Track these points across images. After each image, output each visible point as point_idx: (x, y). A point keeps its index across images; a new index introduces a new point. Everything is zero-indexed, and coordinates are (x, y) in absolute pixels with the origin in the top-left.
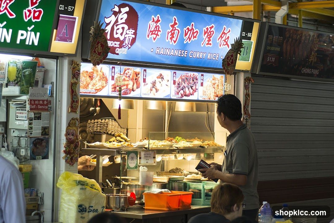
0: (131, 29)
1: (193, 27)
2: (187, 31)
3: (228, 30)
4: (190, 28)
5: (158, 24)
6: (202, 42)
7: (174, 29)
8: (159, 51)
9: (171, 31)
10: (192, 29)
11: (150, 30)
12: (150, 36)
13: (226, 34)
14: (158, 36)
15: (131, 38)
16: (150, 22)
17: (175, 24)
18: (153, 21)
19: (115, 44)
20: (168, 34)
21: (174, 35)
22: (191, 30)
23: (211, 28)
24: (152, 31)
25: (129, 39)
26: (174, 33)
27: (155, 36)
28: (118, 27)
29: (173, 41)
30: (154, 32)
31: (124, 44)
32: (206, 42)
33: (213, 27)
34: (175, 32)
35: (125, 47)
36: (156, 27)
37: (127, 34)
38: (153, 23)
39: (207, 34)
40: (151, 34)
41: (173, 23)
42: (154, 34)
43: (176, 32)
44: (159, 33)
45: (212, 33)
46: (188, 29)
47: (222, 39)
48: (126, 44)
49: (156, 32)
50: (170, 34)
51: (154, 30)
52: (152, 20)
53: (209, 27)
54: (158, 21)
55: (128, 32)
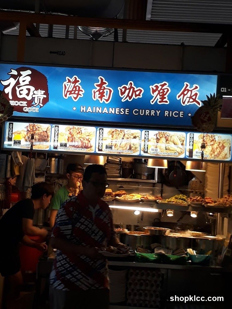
0: (39, 90)
1: (133, 86)
2: (123, 90)
3: (194, 87)
4: (128, 87)
5: (77, 84)
6: (152, 100)
7: (103, 88)
8: (84, 109)
9: (99, 90)
10: (131, 87)
11: (66, 90)
12: (68, 95)
13: (191, 91)
14: (79, 96)
15: (42, 98)
16: (65, 83)
17: (103, 83)
18: (69, 81)
19: (21, 104)
20: (95, 93)
21: (105, 94)
22: (130, 89)
23: (163, 86)
24: (71, 92)
25: (39, 99)
26: (103, 92)
27: (75, 96)
28: (21, 88)
29: (103, 100)
30: (73, 92)
31: (33, 103)
32: (158, 99)
33: (165, 84)
34: (105, 91)
35: (35, 106)
36: (75, 87)
37: (34, 94)
38: (69, 84)
39: (157, 92)
40: (70, 94)
41: (100, 83)
42: (74, 93)
43: (107, 91)
44: (80, 93)
45: (166, 90)
46: (125, 87)
47: (186, 97)
48: (36, 104)
49: (77, 92)
50: (98, 93)
51: (72, 90)
52: (67, 81)
53: (158, 85)
54: (76, 81)
55: (35, 92)
